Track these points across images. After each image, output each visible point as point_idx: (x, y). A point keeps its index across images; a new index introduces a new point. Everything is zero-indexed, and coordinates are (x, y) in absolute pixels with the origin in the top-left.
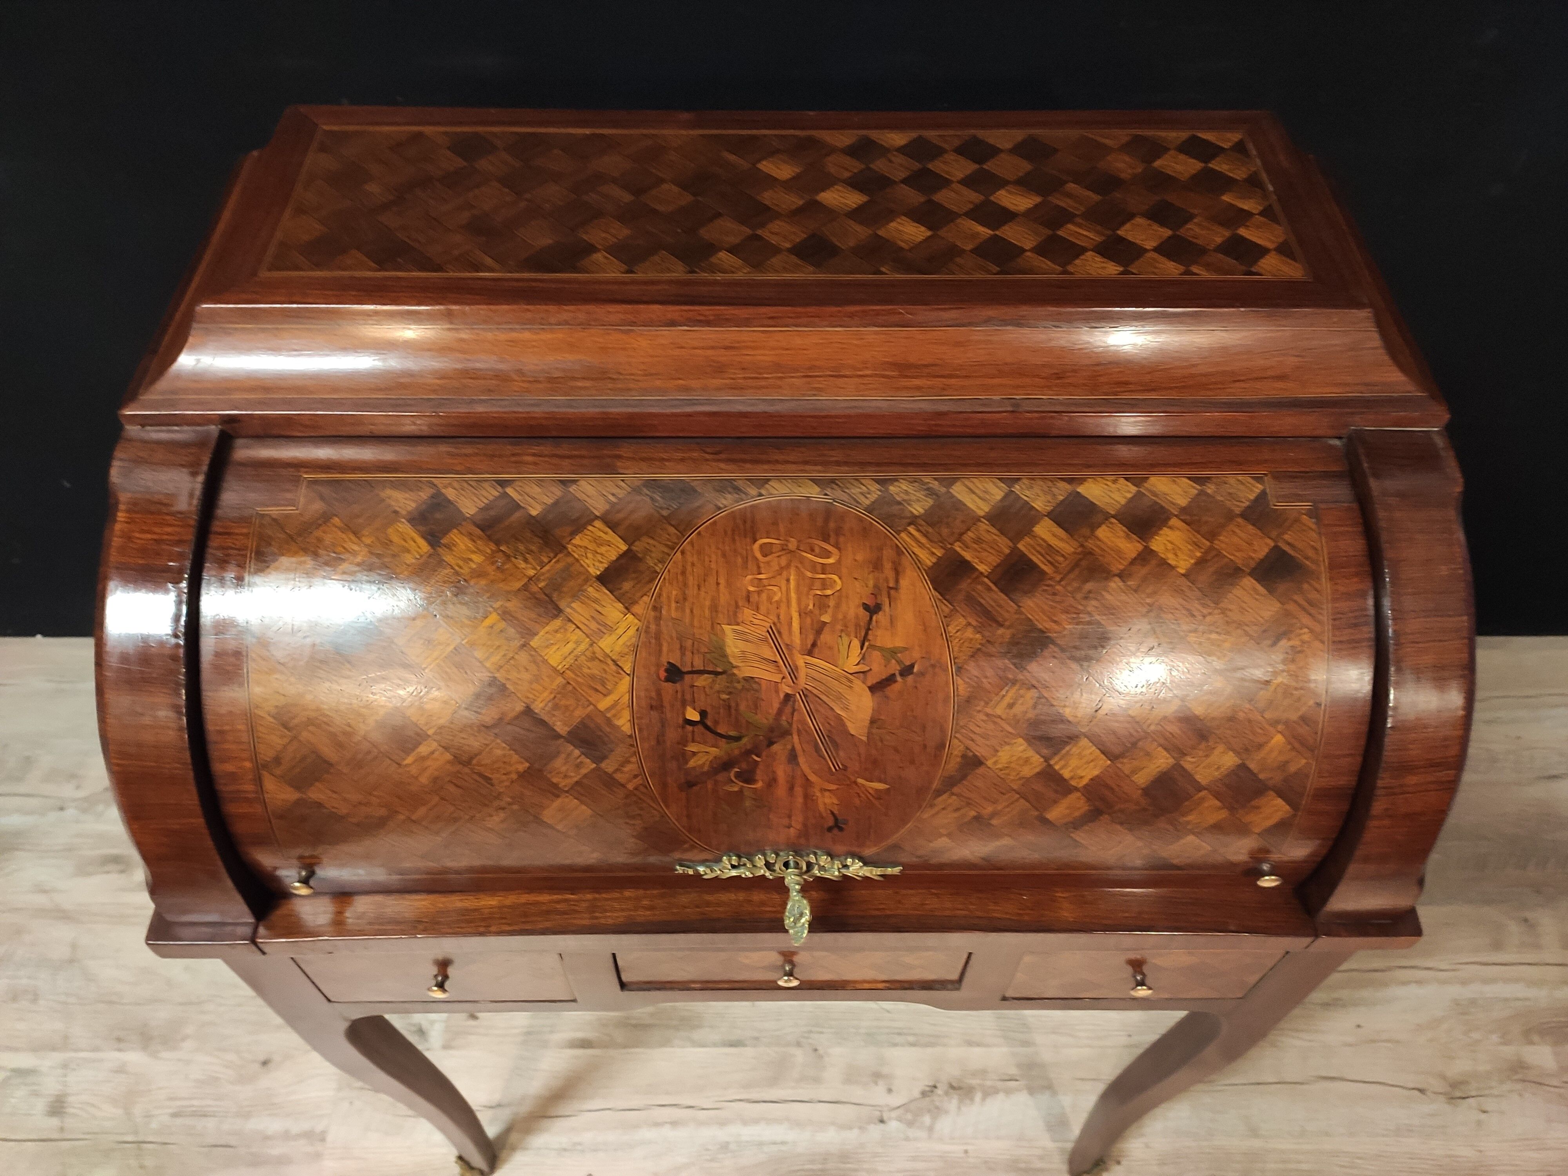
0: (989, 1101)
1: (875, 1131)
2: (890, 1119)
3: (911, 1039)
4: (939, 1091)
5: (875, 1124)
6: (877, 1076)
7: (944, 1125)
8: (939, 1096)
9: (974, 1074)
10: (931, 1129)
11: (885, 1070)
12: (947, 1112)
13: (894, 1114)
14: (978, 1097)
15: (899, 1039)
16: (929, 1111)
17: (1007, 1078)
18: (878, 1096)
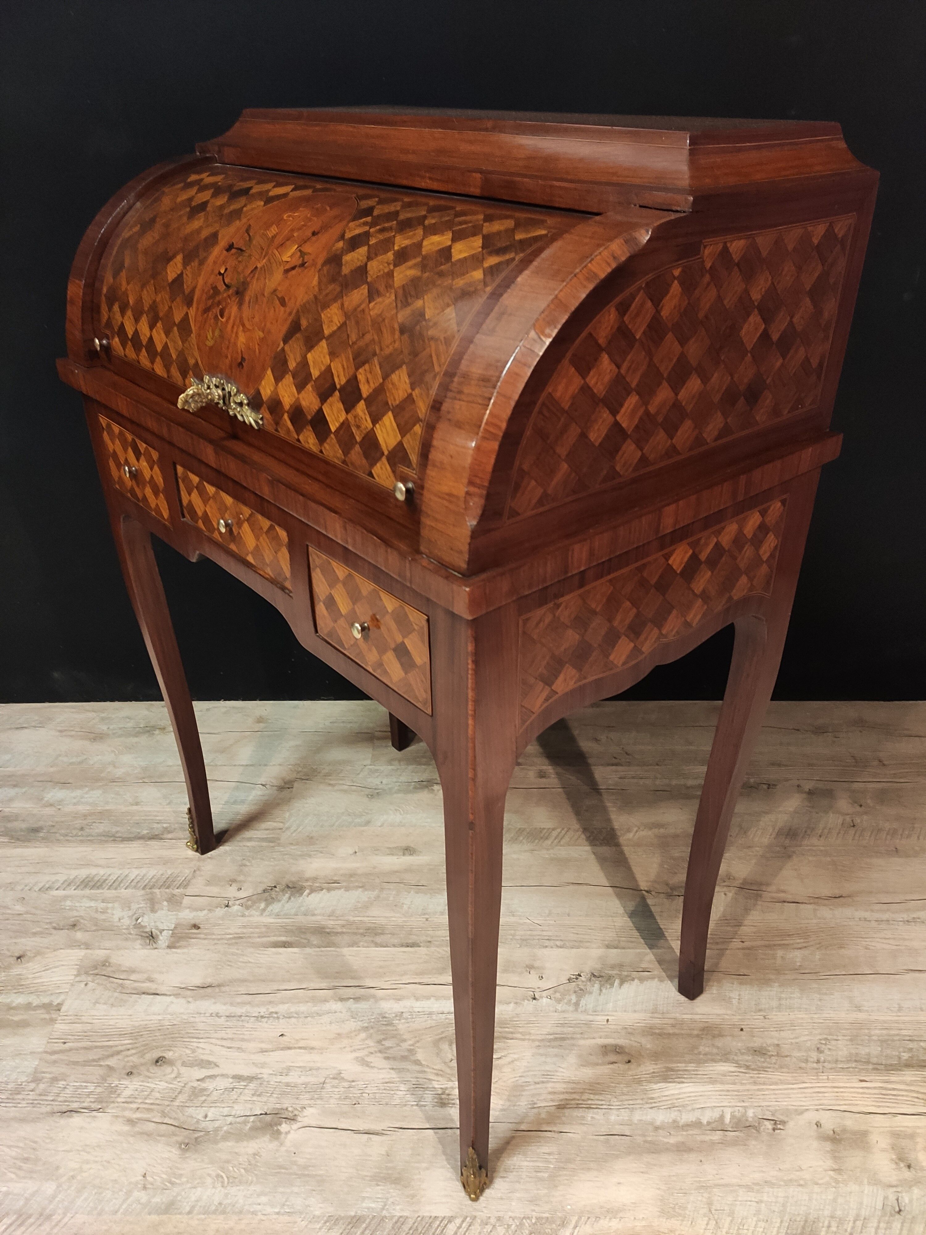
0: (626, 985)
1: (529, 1006)
2: (541, 997)
3: (558, 943)
4: (583, 978)
5: (528, 1000)
6: (530, 968)
7: (588, 1002)
8: (583, 982)
9: (613, 967)
10: (577, 1004)
11: (537, 964)
12: (591, 993)
13: (545, 994)
14: (617, 982)
15: (547, 943)
16: (575, 992)
17: (640, 970)
18: (532, 981)
